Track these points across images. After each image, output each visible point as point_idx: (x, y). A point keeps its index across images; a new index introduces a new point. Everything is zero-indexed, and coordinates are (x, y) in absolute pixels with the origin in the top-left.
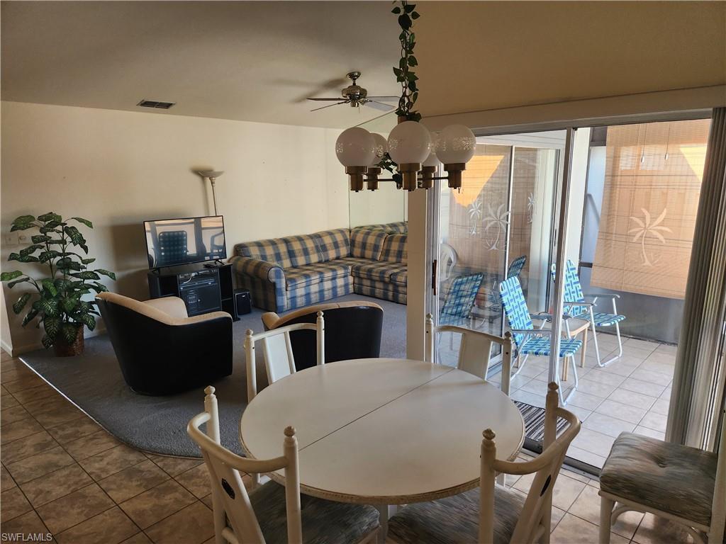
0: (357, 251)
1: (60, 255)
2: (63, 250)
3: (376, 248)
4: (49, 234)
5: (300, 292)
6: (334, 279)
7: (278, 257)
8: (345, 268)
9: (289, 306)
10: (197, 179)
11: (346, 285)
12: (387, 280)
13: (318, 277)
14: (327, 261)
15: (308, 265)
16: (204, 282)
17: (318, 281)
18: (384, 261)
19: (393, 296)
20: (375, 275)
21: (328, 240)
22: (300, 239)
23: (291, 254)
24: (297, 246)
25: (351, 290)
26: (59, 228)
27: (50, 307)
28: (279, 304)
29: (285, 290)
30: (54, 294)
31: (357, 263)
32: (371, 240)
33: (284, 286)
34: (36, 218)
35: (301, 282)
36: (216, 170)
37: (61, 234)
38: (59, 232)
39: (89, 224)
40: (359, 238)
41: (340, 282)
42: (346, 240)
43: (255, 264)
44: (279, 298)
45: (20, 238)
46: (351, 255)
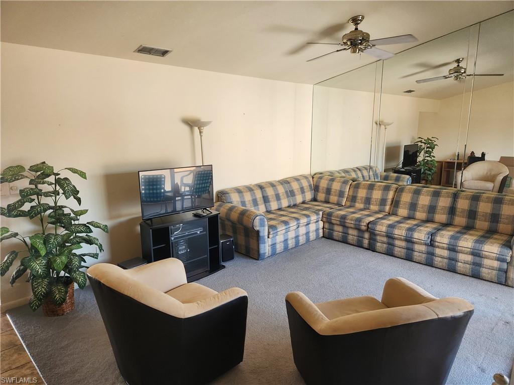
0: (321, 196)
1: (50, 208)
2: (56, 203)
3: (341, 194)
4: (40, 186)
5: (280, 238)
6: (308, 224)
7: (255, 203)
8: (318, 214)
9: (270, 253)
10: (186, 128)
11: (317, 230)
12: (364, 228)
13: (295, 223)
14: (295, 206)
15: (280, 209)
16: (193, 231)
17: (295, 227)
18: (350, 207)
19: (369, 244)
20: (349, 222)
21: (295, 186)
22: (272, 185)
23: (266, 200)
24: (270, 192)
25: (321, 234)
26: (52, 179)
27: (38, 266)
28: (262, 251)
29: (266, 237)
30: (43, 253)
31: (326, 208)
32: (336, 186)
33: (266, 233)
34: (27, 167)
35: (281, 228)
36: (203, 119)
37: (54, 186)
38: (51, 184)
39: (83, 175)
40: (324, 184)
41: (313, 227)
42: (310, 186)
43: (239, 212)
44: (262, 246)
45: (11, 188)
46: (315, 199)
